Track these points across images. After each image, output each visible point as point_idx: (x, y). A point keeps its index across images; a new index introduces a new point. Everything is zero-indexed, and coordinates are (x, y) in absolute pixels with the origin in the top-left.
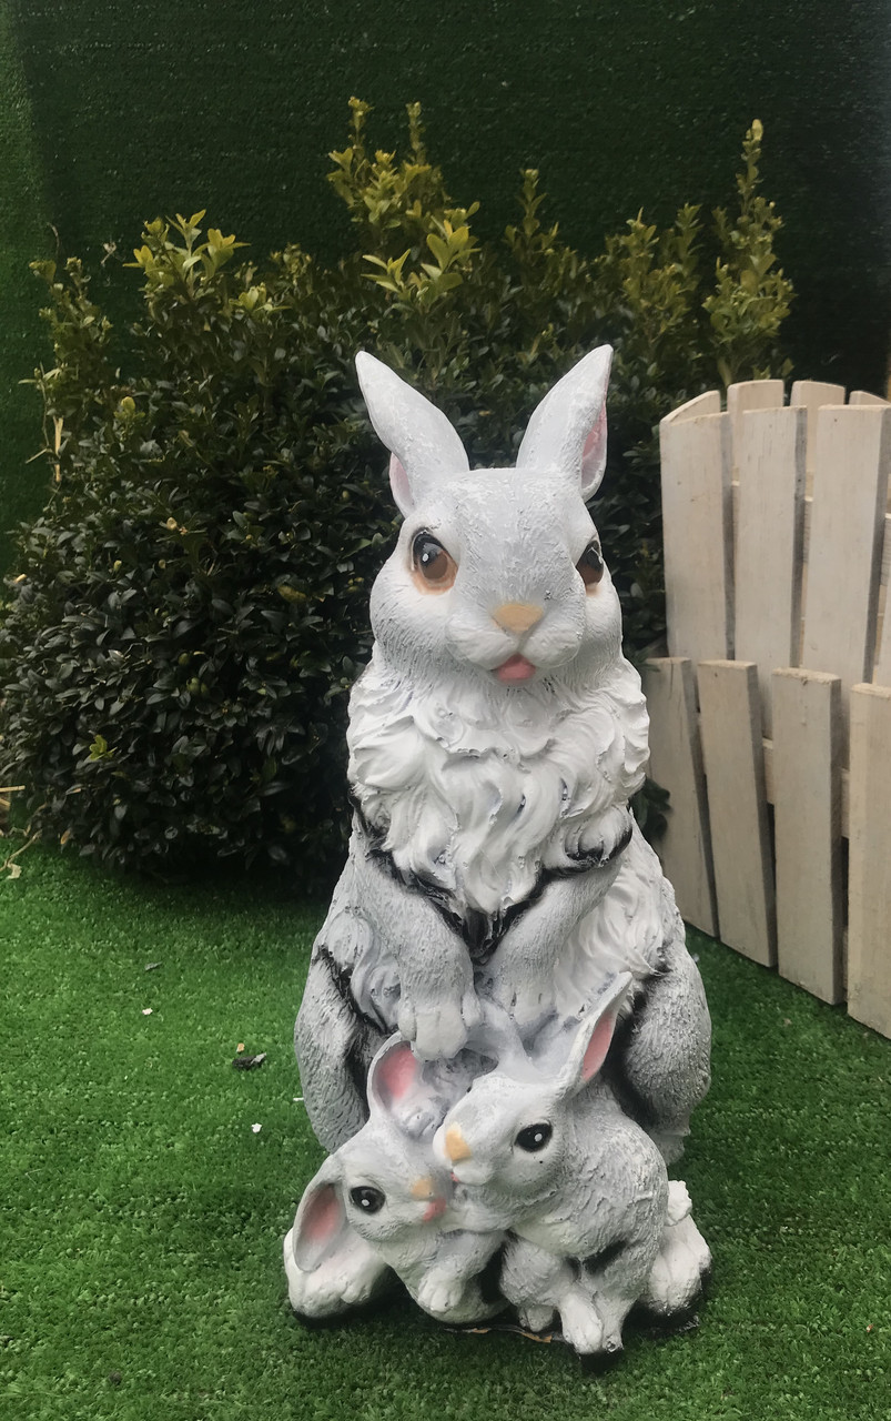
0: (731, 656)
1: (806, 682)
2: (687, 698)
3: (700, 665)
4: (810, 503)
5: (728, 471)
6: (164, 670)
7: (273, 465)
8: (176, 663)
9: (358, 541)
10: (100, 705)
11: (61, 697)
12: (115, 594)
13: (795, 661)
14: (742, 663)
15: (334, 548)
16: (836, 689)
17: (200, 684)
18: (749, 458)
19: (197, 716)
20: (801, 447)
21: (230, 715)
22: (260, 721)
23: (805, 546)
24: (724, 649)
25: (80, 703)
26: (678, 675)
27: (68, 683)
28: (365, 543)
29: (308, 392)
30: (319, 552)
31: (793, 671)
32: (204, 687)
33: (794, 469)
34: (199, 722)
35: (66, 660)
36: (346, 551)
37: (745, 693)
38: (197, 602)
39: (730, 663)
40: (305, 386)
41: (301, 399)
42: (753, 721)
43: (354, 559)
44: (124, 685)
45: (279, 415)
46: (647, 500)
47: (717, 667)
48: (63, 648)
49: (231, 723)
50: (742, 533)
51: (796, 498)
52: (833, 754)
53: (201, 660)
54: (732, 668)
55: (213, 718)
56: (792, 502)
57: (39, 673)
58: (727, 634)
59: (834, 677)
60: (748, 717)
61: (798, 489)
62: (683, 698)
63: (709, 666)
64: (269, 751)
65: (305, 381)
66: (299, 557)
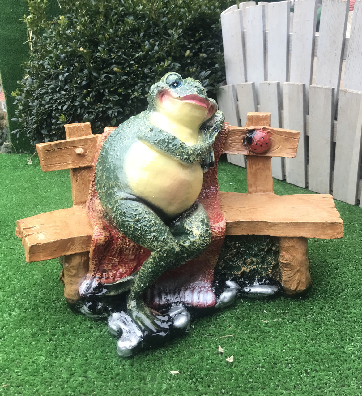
0: (246, 81)
1: (269, 84)
2: (234, 96)
3: (237, 85)
4: (267, 33)
5: (242, 27)
6: (79, 96)
7: (108, 34)
8: (83, 93)
9: (135, 55)
10: (60, 107)
11: (47, 106)
12: (62, 75)
13: (266, 79)
14: (250, 82)
15: (128, 56)
16: (278, 84)
17: (90, 99)
18: (249, 21)
19: (90, 108)
20: (264, 16)
21: (100, 107)
22: (110, 108)
23: (267, 46)
24: (244, 80)
25: (53, 108)
26: (231, 89)
27: (48, 103)
28: (137, 55)
29: (115, 14)
30: (124, 58)
31: (266, 82)
32: (92, 100)
33: (262, 23)
34: (91, 110)
35: (47, 96)
36: (131, 58)
37: (252, 91)
38: (87, 75)
39: (246, 83)
40: (115, 12)
41: (113, 16)
42: (254, 99)
43: (134, 60)
44: (67, 101)
45: (107, 21)
46: (218, 41)
47: (243, 84)
48: (46, 93)
49: (101, 110)
50: (248, 45)
51: (263, 31)
52: (278, 105)
53: (91, 92)
54: (247, 84)
55: (95, 108)
56: (262, 33)
57: (39, 101)
58: (245, 75)
59: (278, 82)
60: (253, 98)
61: (264, 29)
62: (233, 96)
63: (240, 85)
64: (113, 117)
65: (114, 11)
66: (118, 60)
